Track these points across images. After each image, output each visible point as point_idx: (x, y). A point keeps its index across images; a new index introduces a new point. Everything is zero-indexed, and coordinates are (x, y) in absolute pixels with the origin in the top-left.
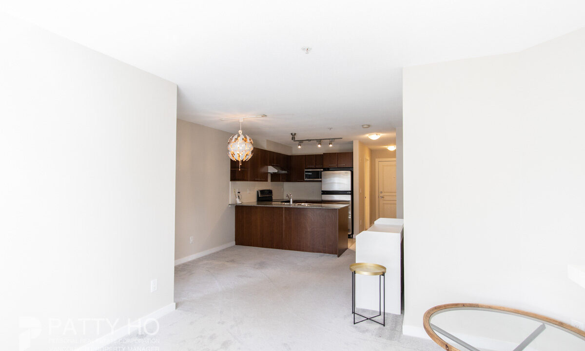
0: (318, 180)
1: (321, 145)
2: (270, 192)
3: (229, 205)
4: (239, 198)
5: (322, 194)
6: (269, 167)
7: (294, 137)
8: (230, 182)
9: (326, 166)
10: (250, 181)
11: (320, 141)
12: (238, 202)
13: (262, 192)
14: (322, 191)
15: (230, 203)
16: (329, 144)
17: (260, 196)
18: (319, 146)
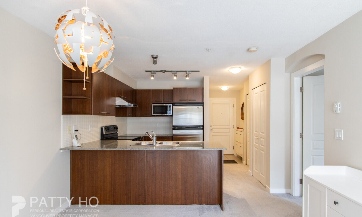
0: (165, 114)
1: (176, 76)
2: (115, 128)
3: (61, 149)
4: (77, 138)
5: (173, 129)
6: (117, 98)
7: (156, 61)
8: (62, 116)
9: (175, 101)
10: (94, 114)
11: (175, 73)
12: (76, 144)
13: (107, 128)
14: (173, 126)
15: (62, 147)
16: (186, 76)
17: (104, 133)
18: (175, 78)
